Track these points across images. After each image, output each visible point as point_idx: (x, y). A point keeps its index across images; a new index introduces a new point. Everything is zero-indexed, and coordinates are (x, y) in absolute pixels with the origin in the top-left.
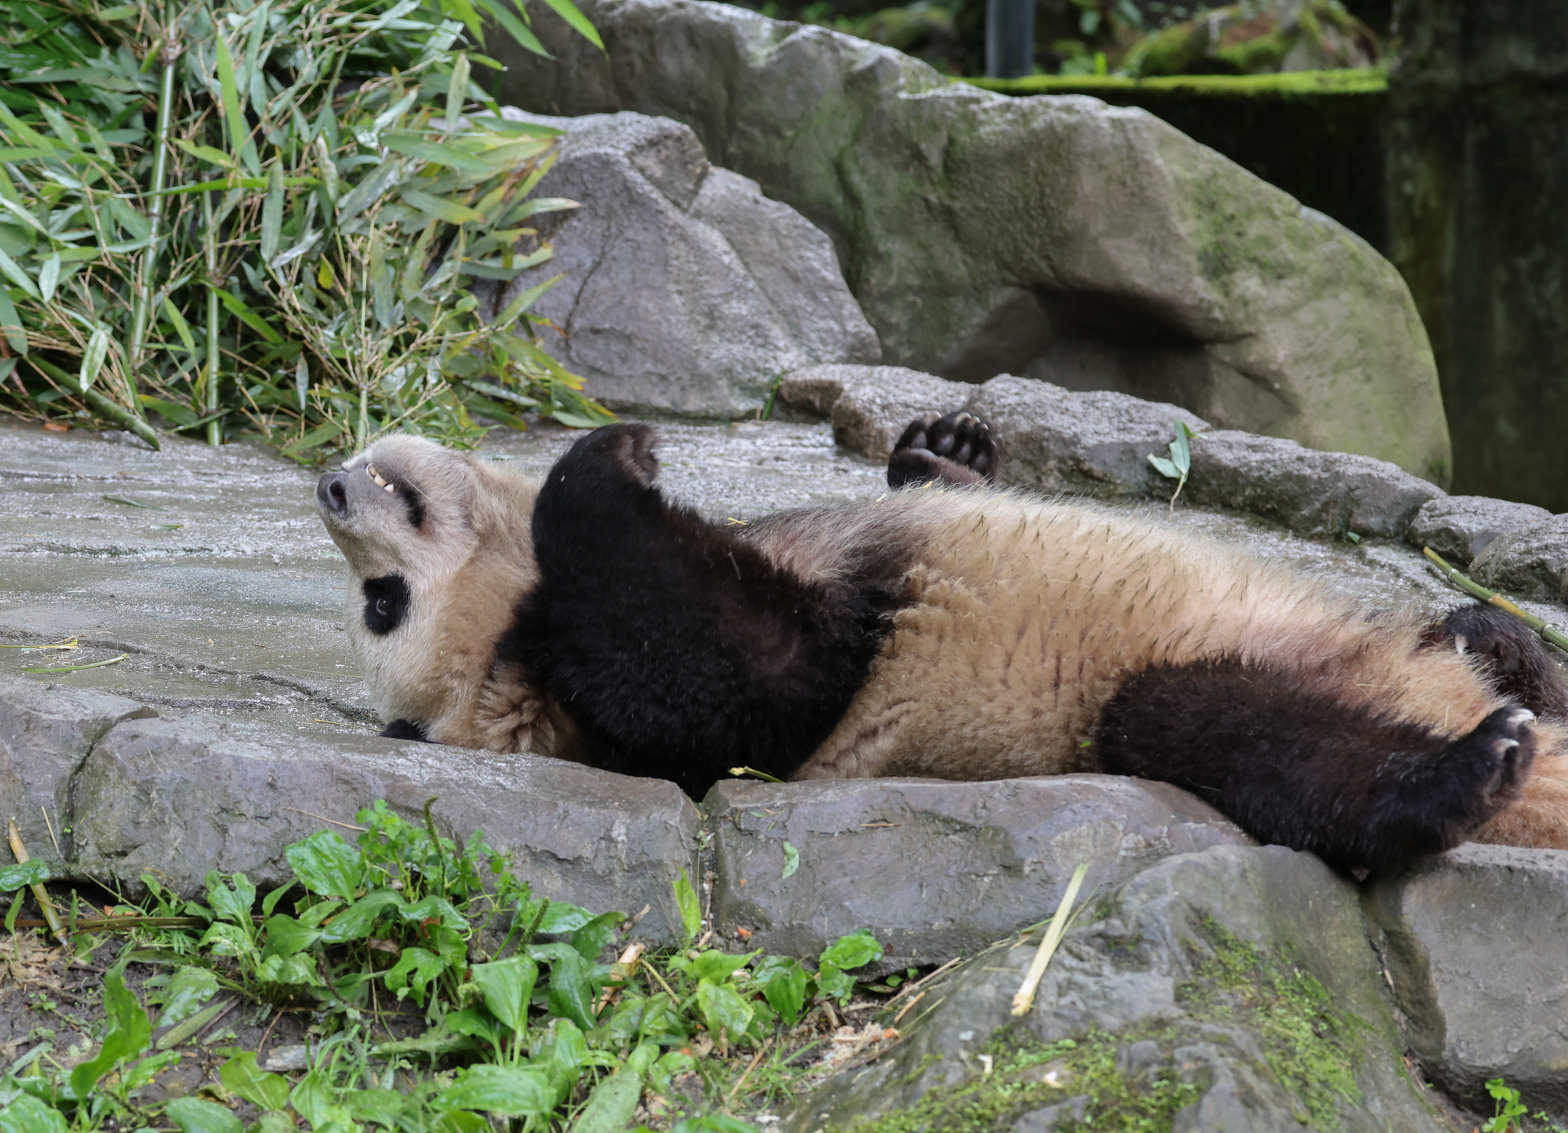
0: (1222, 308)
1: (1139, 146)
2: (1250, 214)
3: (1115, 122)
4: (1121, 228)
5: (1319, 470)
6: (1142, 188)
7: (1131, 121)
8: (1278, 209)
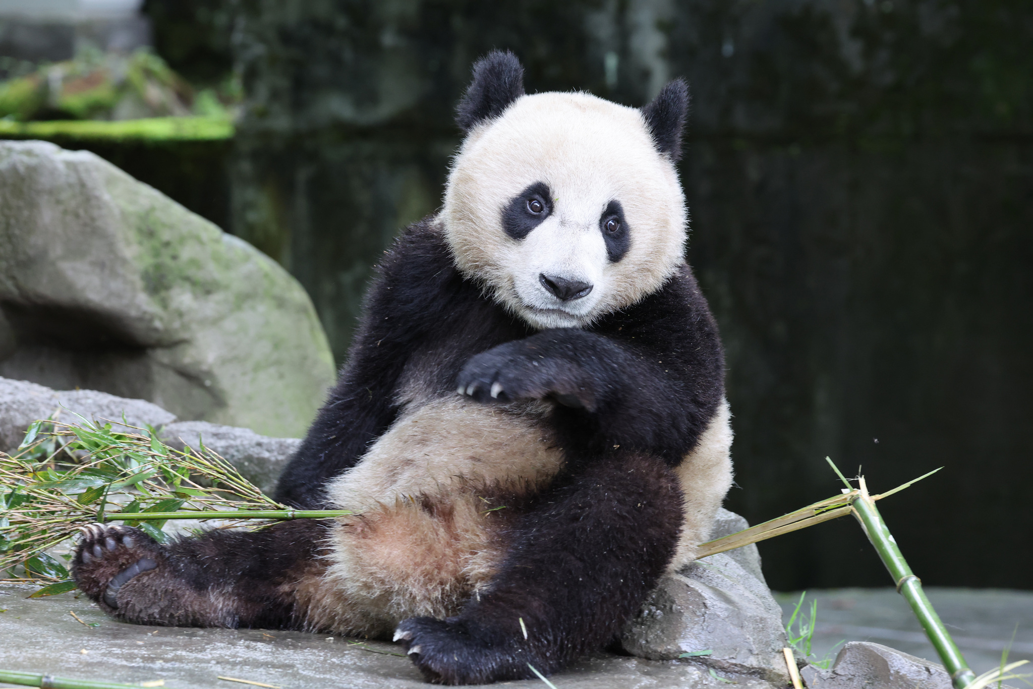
0: (161, 319)
1: (89, 184)
2: (182, 240)
3: (70, 165)
4: (76, 252)
5: (275, 453)
6: (93, 219)
7: (82, 163)
8: (204, 236)
